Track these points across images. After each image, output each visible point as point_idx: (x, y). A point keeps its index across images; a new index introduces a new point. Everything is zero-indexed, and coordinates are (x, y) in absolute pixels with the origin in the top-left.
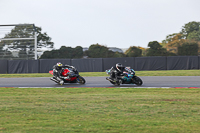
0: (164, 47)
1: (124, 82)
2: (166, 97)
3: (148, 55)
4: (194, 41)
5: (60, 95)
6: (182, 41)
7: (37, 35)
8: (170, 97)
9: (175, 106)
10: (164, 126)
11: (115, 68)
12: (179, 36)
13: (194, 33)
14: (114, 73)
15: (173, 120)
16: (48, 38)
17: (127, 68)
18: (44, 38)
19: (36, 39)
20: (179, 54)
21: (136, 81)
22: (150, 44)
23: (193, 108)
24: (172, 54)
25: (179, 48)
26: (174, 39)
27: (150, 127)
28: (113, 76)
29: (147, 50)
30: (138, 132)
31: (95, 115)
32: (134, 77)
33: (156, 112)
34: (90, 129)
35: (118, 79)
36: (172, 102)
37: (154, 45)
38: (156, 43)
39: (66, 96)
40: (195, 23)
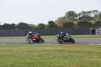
0: (56, 24)
1: (65, 41)
2: (57, 49)
3: (48, 28)
4: (71, 21)
6: (65, 21)
8: (59, 49)
9: (62, 53)
10: (56, 63)
11: (60, 34)
12: (64, 18)
13: (71, 17)
20: (64, 27)
22: (49, 22)
23: (71, 54)
24: (60, 27)
25: (64, 24)
26: (61, 20)
27: (49, 64)
30: (43, 66)
31: (21, 58)
33: (52, 57)
36: (60, 51)
37: (51, 23)
38: (52, 21)
39: (6, 48)
40: (72, 12)
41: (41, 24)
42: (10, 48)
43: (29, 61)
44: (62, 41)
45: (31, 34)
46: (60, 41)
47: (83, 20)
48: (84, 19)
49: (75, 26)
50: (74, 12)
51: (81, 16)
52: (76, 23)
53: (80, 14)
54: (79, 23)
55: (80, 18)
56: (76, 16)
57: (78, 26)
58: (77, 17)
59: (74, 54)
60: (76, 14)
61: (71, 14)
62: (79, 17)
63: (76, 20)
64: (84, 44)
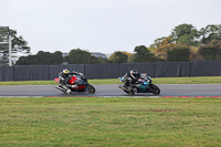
0: (152, 52)
1: (139, 90)
2: (154, 107)
3: (134, 61)
4: (185, 46)
5: (37, 106)
6: (172, 45)
7: (11, 38)
8: (159, 107)
9: (164, 117)
10: (152, 139)
11: (129, 76)
12: (169, 40)
13: (185, 37)
14: (128, 81)
15: (162, 133)
16: (24, 43)
17: (143, 75)
18: (20, 42)
19: (10, 43)
20: (169, 60)
21: (153, 90)
22: (137, 49)
23: (184, 119)
24: (161, 60)
25: (169, 53)
26: (163, 43)
27: (137, 141)
28: (127, 84)
29: (134, 55)
30: (124, 146)
31: (76, 127)
32: (151, 85)
33: (143, 124)
34: (71, 142)
35: (133, 88)
37: (141, 50)
38: (143, 47)
39: (44, 106)
40: (187, 26)
41: (118, 54)
42: (52, 106)
43: (92, 134)
44: (132, 91)
45: (67, 75)
46: (129, 89)
47: (211, 45)
48: (213, 41)
49: (194, 56)
50: (191, 26)
51: (207, 36)
52: (195, 49)
53: (203, 31)
54: (203, 51)
55: (204, 40)
56: (196, 34)
57: (201, 57)
58: (198, 36)
59: (192, 118)
60: (195, 31)
61: (185, 31)
62: (201, 37)
63: (196, 44)
64: (212, 97)
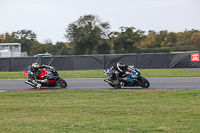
44: (119, 85)
45: (36, 69)
46: (116, 82)
